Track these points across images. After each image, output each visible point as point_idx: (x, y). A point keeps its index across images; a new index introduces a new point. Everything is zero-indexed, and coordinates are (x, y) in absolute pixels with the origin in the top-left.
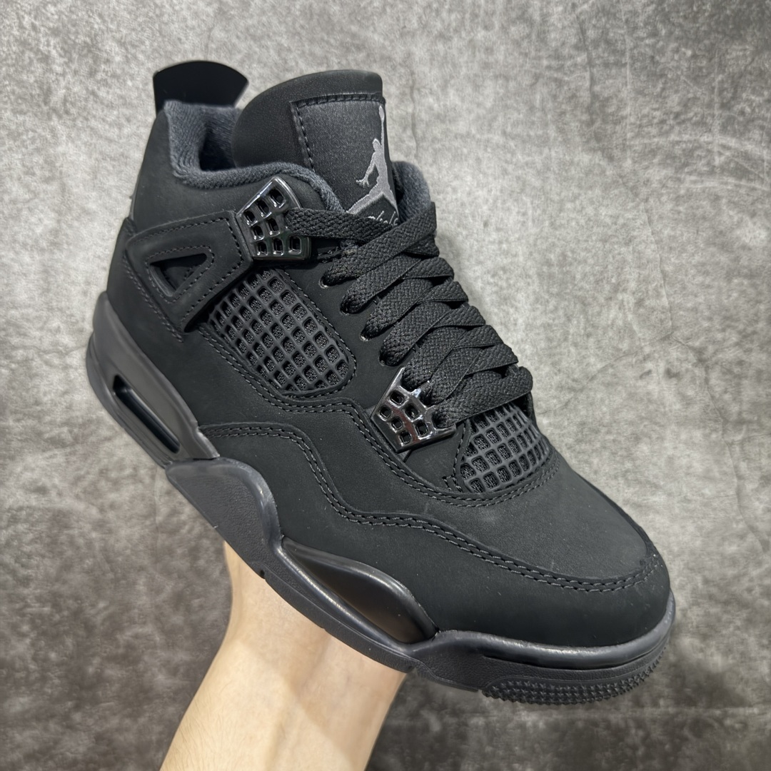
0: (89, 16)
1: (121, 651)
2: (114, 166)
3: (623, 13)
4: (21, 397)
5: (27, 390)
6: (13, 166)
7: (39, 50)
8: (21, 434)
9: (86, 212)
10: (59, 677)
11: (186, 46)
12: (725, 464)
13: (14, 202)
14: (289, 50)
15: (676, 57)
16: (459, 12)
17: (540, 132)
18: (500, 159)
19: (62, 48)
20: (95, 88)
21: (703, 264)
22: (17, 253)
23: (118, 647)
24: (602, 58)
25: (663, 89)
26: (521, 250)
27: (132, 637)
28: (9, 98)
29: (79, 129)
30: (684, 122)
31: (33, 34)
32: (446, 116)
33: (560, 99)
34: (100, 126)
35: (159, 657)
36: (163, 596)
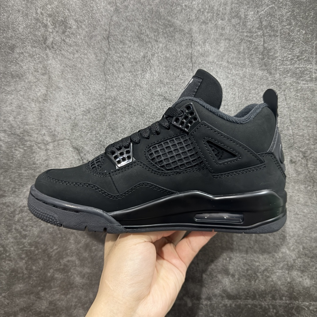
0: (64, 10)
1: (62, 267)
2: (70, 70)
3: (278, 15)
4: (28, 161)
5: (30, 159)
6: (30, 68)
7: (43, 22)
8: (27, 176)
9: (59, 88)
10: (36, 277)
11: (102, 23)
12: (314, 200)
13: (29, 82)
14: (143, 26)
15: (299, 34)
16: (212, 13)
17: (242, 62)
18: (226, 72)
19: (52, 22)
20: (65, 38)
21: (307, 117)
22: (29, 103)
23: (61, 265)
24: (269, 33)
25: (293, 46)
27: (66, 261)
28: (30, 41)
29: (57, 54)
30: (301, 59)
31: (41, 16)
32: (204, 54)
33: (251, 49)
34: (65, 53)
35: (77, 270)
36: (80, 245)
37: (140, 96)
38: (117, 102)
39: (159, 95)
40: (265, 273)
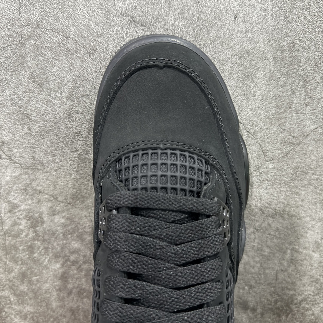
26: (262, 38)
35: (14, 310)
36: (13, 274)
37: (86, 18)
38: (43, 32)
39: (122, 15)
40: (303, 305)
